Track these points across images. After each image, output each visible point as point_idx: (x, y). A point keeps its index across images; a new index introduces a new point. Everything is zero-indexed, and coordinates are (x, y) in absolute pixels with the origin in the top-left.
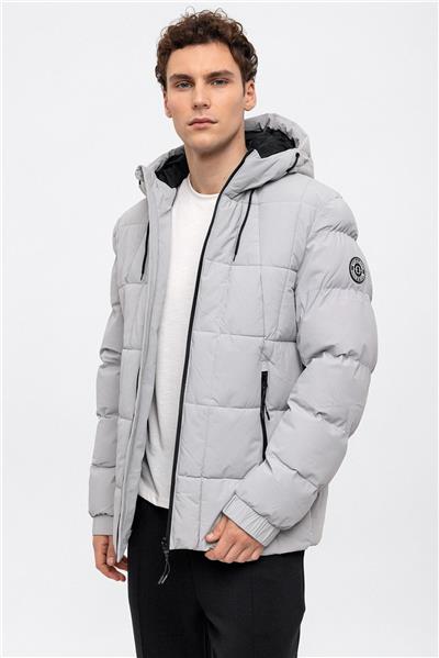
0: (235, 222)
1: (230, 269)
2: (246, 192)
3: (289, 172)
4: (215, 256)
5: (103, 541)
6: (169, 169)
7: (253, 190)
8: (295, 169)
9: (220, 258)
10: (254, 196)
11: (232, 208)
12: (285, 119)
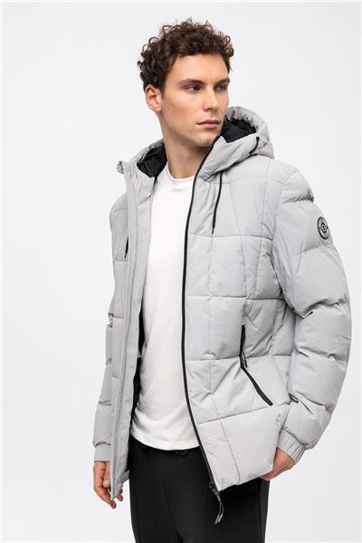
0: (211, 201)
1: (212, 241)
2: (217, 174)
3: (252, 154)
4: (198, 230)
5: (101, 466)
6: (149, 161)
7: (222, 172)
8: (257, 151)
9: (202, 232)
10: (224, 177)
11: (207, 189)
12: (246, 110)
